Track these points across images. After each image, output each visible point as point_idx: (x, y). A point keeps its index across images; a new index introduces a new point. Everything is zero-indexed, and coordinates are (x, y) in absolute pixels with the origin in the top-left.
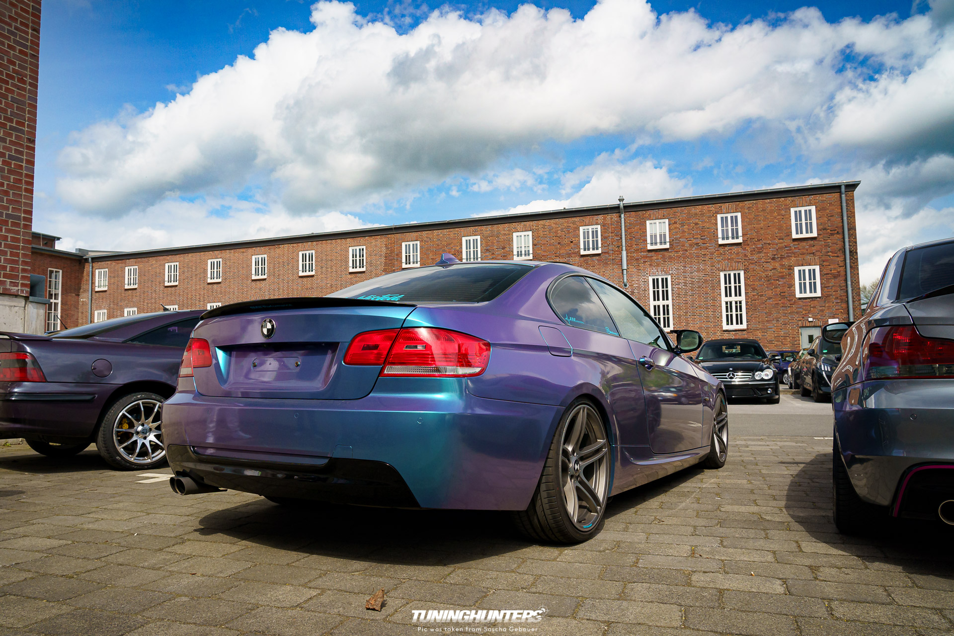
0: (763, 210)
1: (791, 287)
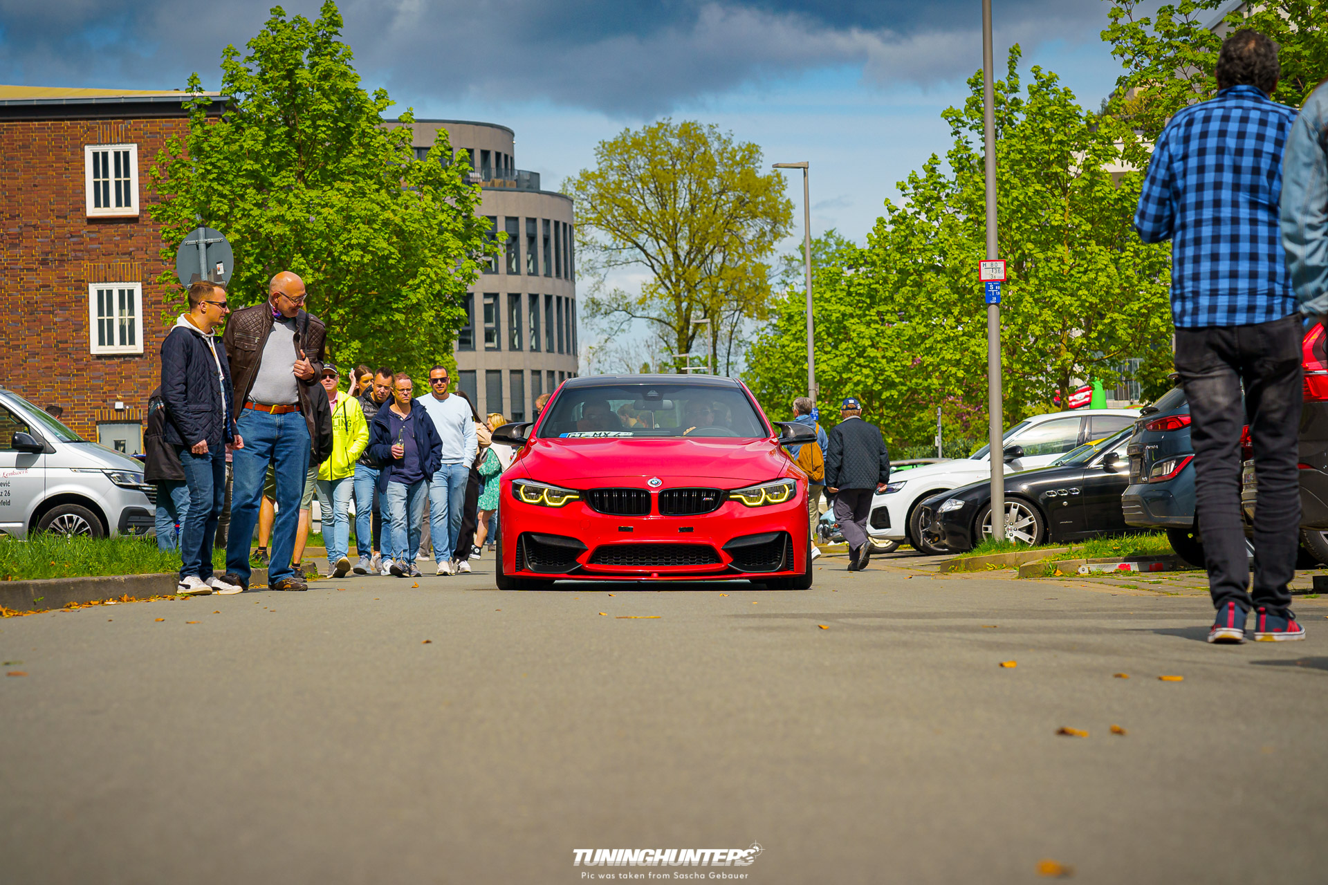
1: (81, 330)
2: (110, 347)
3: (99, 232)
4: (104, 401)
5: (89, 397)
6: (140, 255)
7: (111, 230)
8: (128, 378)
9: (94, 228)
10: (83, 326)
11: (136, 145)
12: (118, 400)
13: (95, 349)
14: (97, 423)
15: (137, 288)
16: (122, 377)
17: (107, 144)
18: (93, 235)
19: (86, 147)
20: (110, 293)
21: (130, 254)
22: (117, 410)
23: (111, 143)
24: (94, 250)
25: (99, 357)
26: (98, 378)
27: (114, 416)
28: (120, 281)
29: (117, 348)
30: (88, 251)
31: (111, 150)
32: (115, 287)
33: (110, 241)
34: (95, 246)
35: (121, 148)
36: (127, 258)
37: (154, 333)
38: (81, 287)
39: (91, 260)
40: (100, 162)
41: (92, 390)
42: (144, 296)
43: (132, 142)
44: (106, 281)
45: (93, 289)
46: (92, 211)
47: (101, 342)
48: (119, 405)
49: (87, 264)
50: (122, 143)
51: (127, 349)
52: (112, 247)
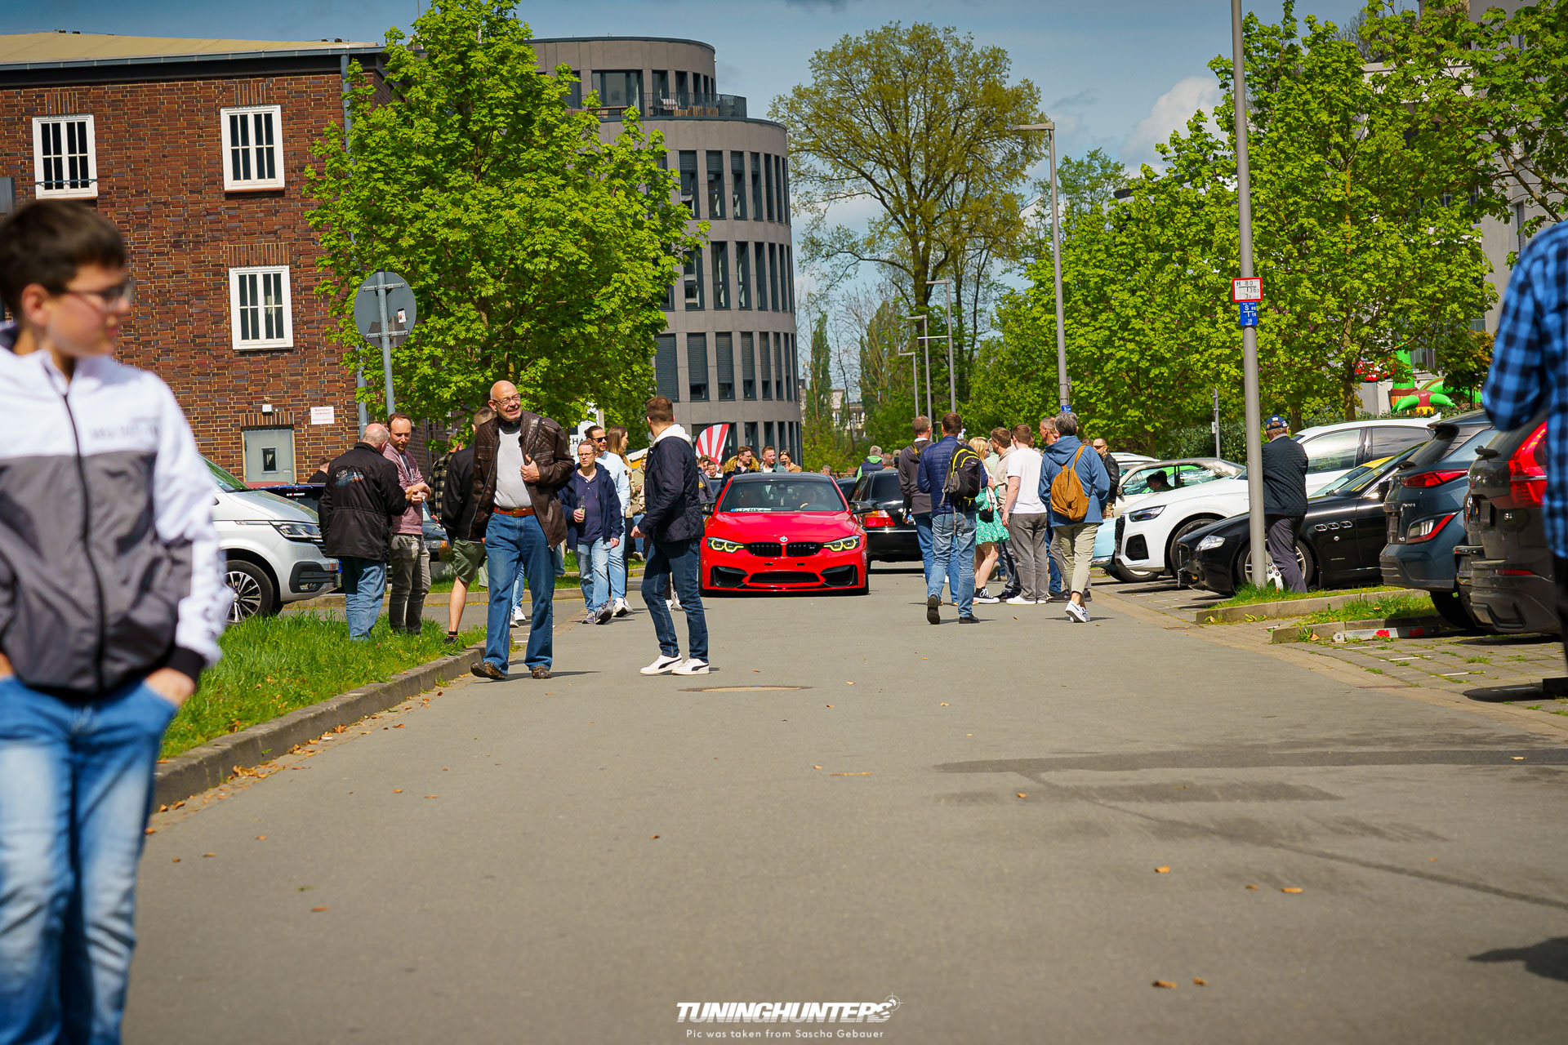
0: (151, 112)
1: (221, 322)
2: (256, 341)
3: (239, 208)
4: (250, 403)
5: (232, 400)
6: (286, 233)
7: (253, 206)
8: (276, 376)
9: (234, 203)
10: (223, 317)
11: (279, 107)
12: (266, 402)
13: (238, 343)
14: (242, 429)
15: (285, 272)
16: (269, 376)
17: (246, 106)
18: (232, 212)
19: (222, 111)
20: (253, 278)
21: (275, 233)
22: (265, 414)
23: (250, 105)
24: (235, 229)
25: (243, 353)
26: (243, 377)
27: (261, 421)
28: (265, 265)
29: (262, 343)
30: (227, 231)
31: (251, 113)
32: (259, 272)
33: (252, 218)
34: (234, 225)
35: (263, 110)
36: (272, 237)
37: (305, 323)
38: (221, 273)
39: (231, 242)
40: (239, 126)
41: (236, 390)
42: (292, 281)
43: (275, 104)
44: (248, 265)
45: (234, 275)
46: (230, 184)
47: (245, 336)
48: (267, 408)
49: (226, 246)
50: (264, 104)
51: (275, 343)
52: (255, 226)
